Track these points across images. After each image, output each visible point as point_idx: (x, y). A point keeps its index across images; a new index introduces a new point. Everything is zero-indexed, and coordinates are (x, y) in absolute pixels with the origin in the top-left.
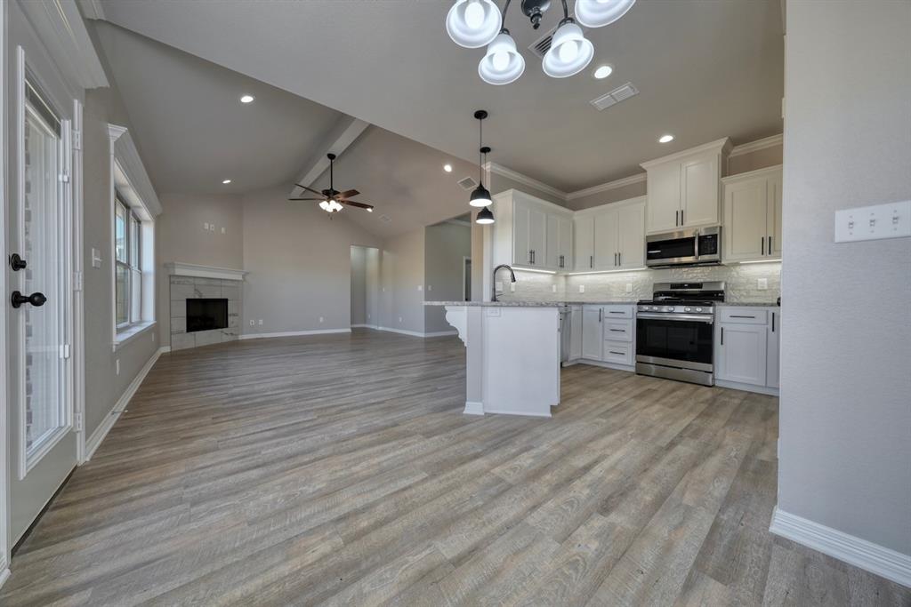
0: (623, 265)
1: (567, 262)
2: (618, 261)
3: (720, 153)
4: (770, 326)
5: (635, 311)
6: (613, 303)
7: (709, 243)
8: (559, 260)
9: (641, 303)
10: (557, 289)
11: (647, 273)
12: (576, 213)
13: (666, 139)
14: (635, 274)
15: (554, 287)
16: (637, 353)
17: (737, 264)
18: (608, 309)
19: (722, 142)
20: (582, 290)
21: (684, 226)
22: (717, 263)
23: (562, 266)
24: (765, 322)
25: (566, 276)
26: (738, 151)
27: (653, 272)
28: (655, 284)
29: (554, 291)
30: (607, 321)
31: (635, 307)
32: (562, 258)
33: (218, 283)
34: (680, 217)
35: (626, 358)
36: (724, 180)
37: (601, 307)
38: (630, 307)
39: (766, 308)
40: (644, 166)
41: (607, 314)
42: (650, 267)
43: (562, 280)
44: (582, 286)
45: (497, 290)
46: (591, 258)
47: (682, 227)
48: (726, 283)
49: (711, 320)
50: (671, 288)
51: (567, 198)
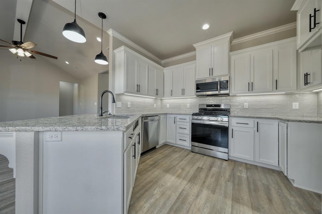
0: (185, 95)
1: (160, 92)
2: (183, 92)
3: (229, 40)
4: (256, 129)
5: (191, 119)
6: (180, 114)
7: (225, 85)
8: (155, 91)
9: (194, 115)
10: (156, 106)
11: (196, 99)
12: (165, 69)
13: (206, 27)
14: (191, 99)
16: (192, 141)
17: (235, 96)
18: (179, 117)
19: (230, 34)
20: (168, 107)
21: (213, 76)
22: (228, 95)
23: (157, 94)
24: (253, 127)
25: (161, 100)
26: (235, 41)
27: (199, 99)
28: (200, 105)
29: (155, 106)
30: (178, 123)
31: (191, 116)
32: (157, 90)
34: (211, 71)
35: (187, 143)
36: (231, 53)
37: (175, 116)
38: (189, 116)
39: (253, 119)
40: (195, 45)
41: (178, 120)
42: (198, 96)
43: (159, 101)
44: (168, 105)
45: (117, 107)
46: (171, 91)
47: (212, 76)
48: (230, 105)
49: (227, 125)
50: (207, 107)
51: (162, 62)
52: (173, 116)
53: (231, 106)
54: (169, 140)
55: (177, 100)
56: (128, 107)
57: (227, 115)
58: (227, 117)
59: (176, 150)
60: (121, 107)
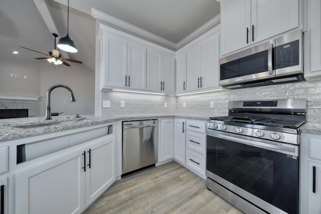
0: (203, 87)
2: (200, 84)
6: (191, 118)
8: (160, 84)
10: (168, 106)
11: (223, 93)
15: (166, 104)
20: (184, 106)
21: (255, 41)
23: (162, 89)
25: (177, 97)
27: (228, 92)
28: (230, 103)
29: (166, 106)
30: (188, 132)
33: (22, 102)
34: (251, 32)
37: (184, 120)
38: (203, 123)
41: (187, 127)
43: (174, 99)
44: (184, 104)
45: (104, 107)
46: (184, 83)
47: (252, 43)
48: (307, 101)
49: (295, 155)
50: (244, 106)
51: (177, 46)
52: (181, 121)
53: (309, 104)
54: (177, 156)
55: (196, 97)
56: (122, 106)
57: (296, 128)
58: (295, 131)
59: (181, 177)
60: (110, 106)
